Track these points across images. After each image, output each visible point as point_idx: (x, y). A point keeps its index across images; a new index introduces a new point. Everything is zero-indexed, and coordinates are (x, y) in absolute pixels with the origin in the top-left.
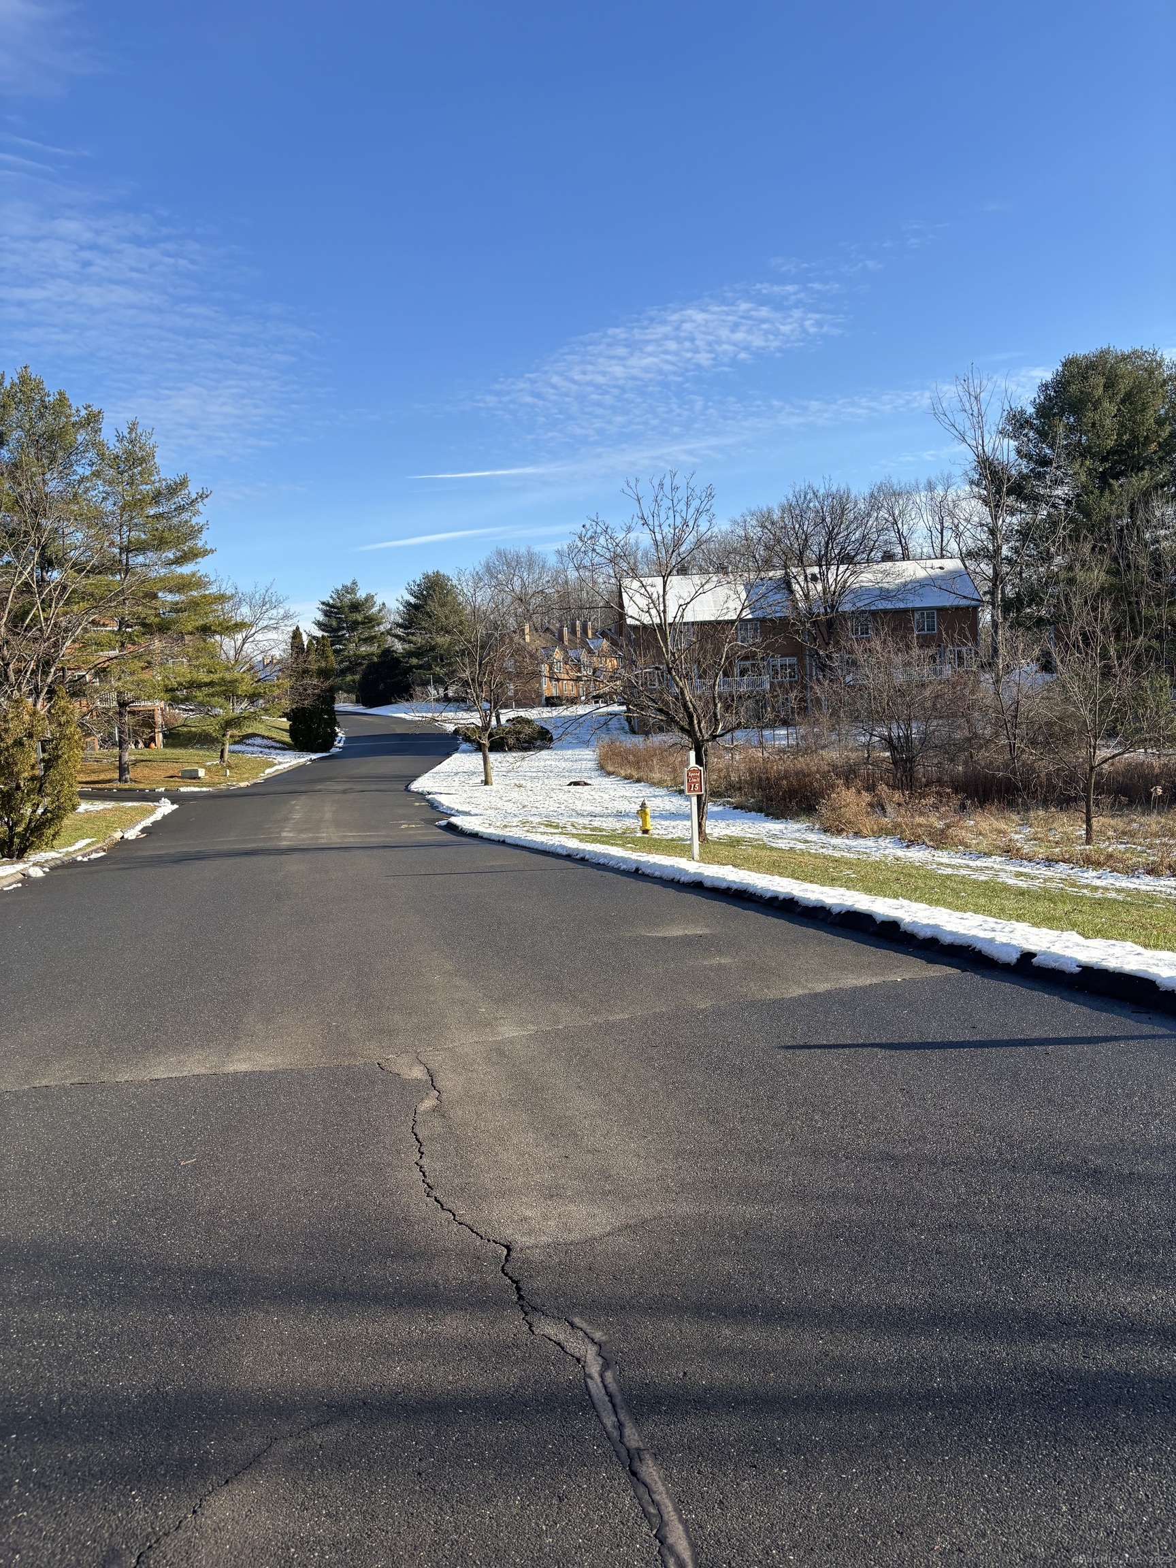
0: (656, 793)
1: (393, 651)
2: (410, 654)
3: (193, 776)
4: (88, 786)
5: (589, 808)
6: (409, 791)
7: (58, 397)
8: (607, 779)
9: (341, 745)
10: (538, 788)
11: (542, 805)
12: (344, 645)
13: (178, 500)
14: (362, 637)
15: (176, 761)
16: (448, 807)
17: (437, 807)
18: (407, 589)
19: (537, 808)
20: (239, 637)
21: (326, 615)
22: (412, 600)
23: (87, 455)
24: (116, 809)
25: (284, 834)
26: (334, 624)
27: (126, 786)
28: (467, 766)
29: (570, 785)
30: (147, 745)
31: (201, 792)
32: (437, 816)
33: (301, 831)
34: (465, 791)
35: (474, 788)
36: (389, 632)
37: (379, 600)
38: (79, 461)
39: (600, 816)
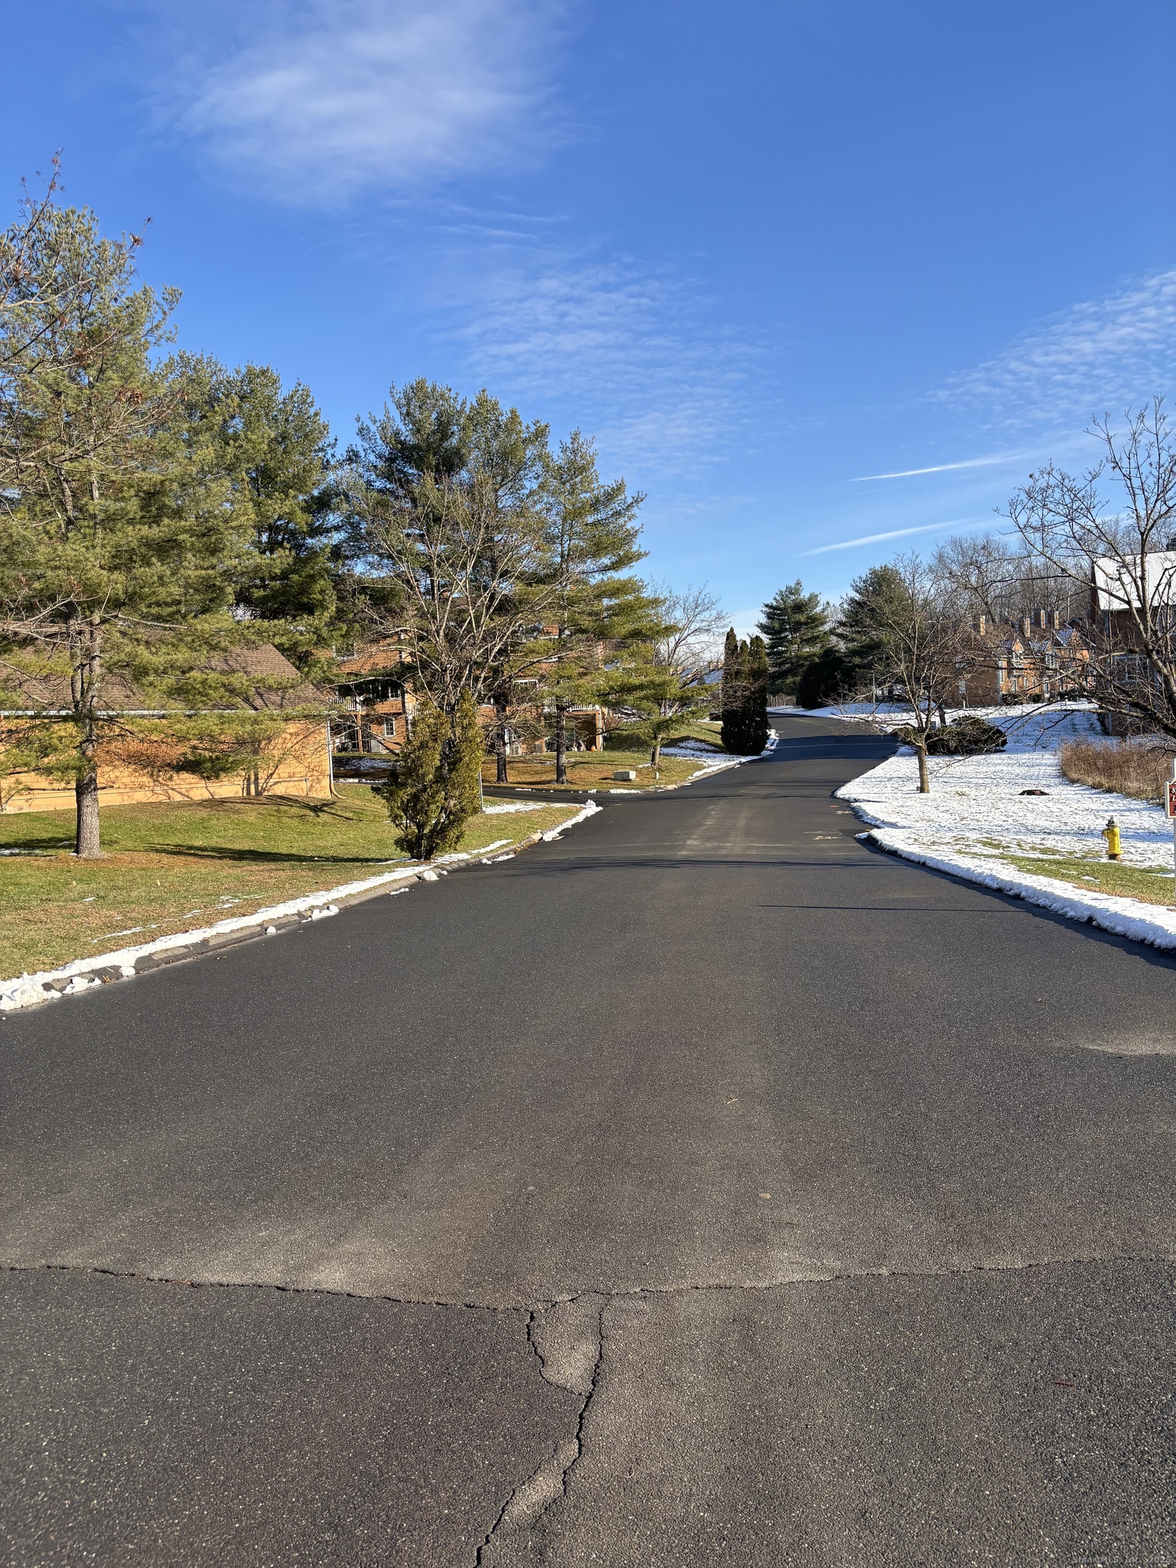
0: (1132, 807)
1: (836, 651)
2: (853, 653)
3: (625, 778)
4: (529, 786)
5: (1043, 823)
6: (835, 797)
7: (510, 415)
8: (1069, 788)
9: (773, 748)
10: (984, 797)
11: (985, 818)
12: (785, 646)
13: (615, 506)
14: (804, 637)
15: (611, 763)
16: (872, 816)
17: (861, 816)
18: (852, 586)
19: (978, 821)
20: (672, 641)
21: (769, 618)
22: (857, 597)
23: (534, 469)
24: (543, 810)
25: (689, 842)
26: (777, 625)
27: (562, 787)
28: (903, 770)
29: (1022, 794)
30: (589, 749)
31: (630, 794)
32: (859, 826)
33: (708, 839)
34: (896, 799)
35: (907, 796)
36: (832, 632)
37: (822, 600)
38: (527, 475)
39: (1056, 834)
